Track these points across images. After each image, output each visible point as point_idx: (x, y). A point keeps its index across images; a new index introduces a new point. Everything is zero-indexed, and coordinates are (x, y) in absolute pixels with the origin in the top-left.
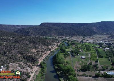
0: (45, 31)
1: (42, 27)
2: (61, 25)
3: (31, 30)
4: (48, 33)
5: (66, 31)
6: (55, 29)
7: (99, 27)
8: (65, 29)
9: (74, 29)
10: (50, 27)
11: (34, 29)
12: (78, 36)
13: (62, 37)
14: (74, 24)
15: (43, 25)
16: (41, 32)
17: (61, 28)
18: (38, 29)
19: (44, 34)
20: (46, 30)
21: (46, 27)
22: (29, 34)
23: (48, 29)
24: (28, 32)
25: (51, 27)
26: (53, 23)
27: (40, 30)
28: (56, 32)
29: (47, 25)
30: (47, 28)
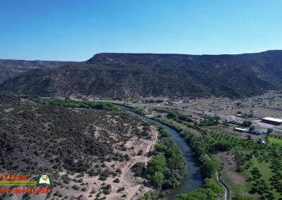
0: (102, 80)
1: (94, 66)
2: (154, 60)
3: (60, 75)
4: (111, 86)
5: (170, 79)
6: (135, 73)
7: (267, 65)
8: (165, 71)
9: (192, 73)
10: (118, 66)
11: (68, 73)
12: (213, 97)
13: (159, 102)
14: (190, 59)
15: (98, 61)
16: (90, 82)
17: (154, 70)
18: (79, 72)
19: (99, 87)
20: (104, 75)
21: (108, 65)
22: (49, 89)
23: (112, 72)
24: (47, 82)
25: (123, 66)
26: (128, 54)
27: (86, 74)
28: (137, 80)
29: (111, 60)
30: (111, 68)
